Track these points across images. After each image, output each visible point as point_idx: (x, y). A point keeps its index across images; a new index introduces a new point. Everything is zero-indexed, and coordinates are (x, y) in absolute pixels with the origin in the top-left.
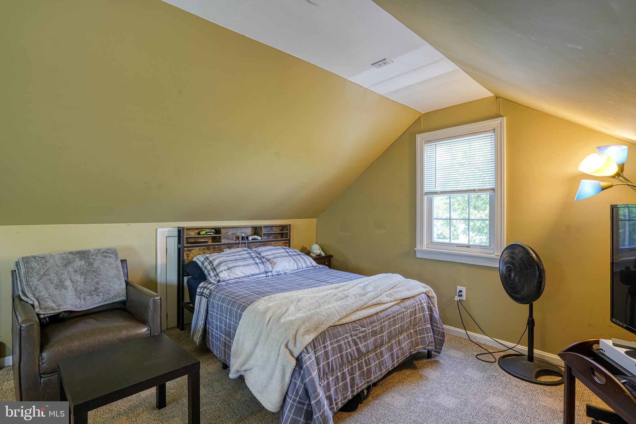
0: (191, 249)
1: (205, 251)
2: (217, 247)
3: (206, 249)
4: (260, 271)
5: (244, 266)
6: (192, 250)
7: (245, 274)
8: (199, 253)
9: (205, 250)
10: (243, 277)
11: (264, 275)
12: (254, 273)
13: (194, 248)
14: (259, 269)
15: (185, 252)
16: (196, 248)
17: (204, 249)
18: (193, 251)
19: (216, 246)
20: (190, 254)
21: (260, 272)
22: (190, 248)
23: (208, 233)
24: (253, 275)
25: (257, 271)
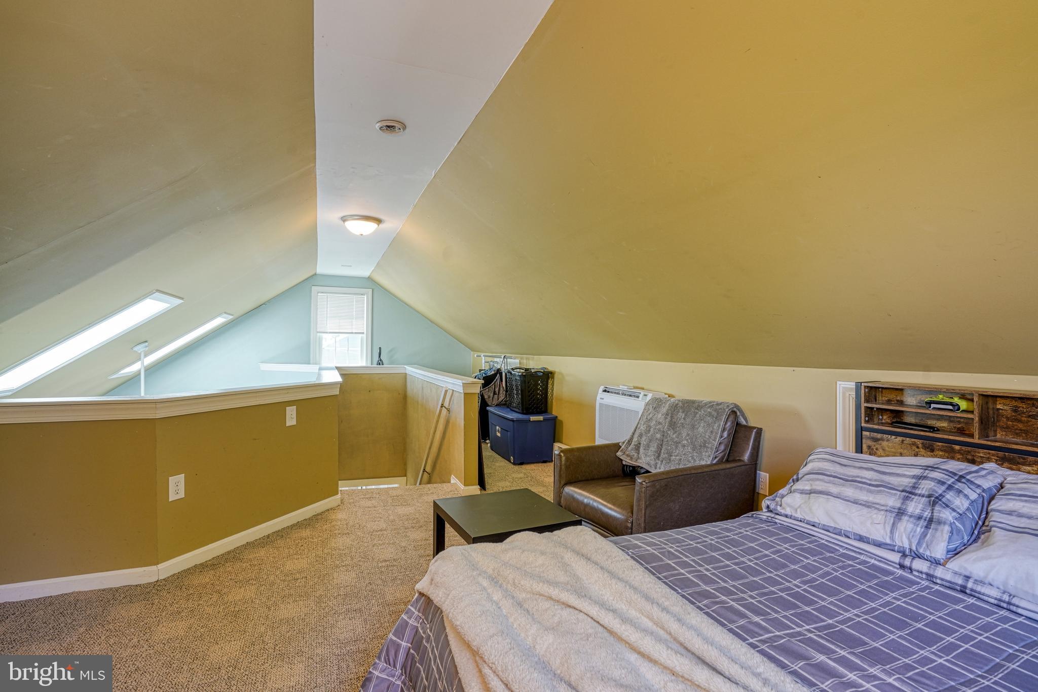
0: (879, 436)
1: (917, 450)
2: (961, 450)
3: (920, 446)
4: (892, 538)
5: (855, 502)
6: (882, 439)
7: (835, 522)
8: (899, 451)
9: (918, 447)
10: (826, 529)
11: (895, 557)
12: (863, 533)
13: (885, 436)
14: (892, 532)
15: (864, 441)
16: (893, 437)
17: (914, 444)
18: (885, 444)
19: (957, 447)
20: (877, 449)
21: (888, 541)
22: (876, 434)
23: (933, 406)
24: (861, 539)
25: (879, 532)
